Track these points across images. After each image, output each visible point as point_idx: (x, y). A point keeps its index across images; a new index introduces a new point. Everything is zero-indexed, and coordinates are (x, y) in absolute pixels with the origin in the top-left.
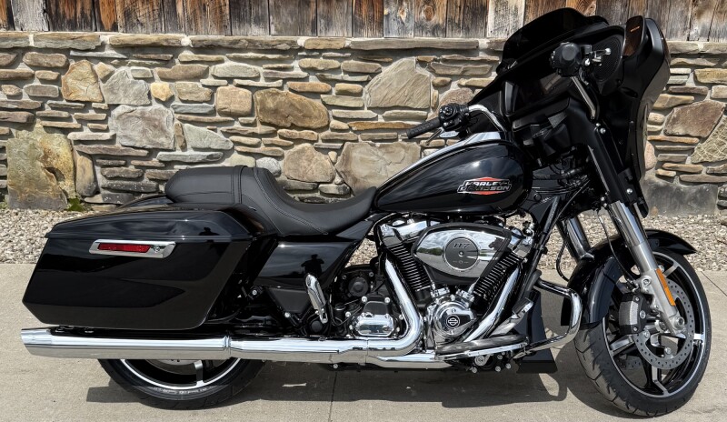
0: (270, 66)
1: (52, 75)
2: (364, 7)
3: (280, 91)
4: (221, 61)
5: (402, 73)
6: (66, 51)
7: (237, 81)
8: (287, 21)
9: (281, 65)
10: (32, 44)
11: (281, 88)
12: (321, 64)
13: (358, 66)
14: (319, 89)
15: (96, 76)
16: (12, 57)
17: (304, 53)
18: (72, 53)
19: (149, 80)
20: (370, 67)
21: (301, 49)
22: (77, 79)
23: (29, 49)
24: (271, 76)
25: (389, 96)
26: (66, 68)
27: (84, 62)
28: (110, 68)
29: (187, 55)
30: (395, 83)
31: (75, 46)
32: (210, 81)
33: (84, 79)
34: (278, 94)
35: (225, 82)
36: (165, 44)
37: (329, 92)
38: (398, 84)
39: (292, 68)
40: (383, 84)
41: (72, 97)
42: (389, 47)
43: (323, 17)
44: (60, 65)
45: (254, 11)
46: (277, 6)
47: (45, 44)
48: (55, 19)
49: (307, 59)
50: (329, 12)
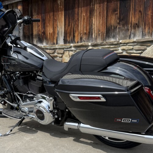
1: (60, 55)
2: (147, 29)
6: (63, 49)
9: (114, 49)
10: (57, 47)
12: (127, 48)
13: (138, 47)
15: (69, 56)
16: (53, 51)
17: (122, 45)
18: (65, 49)
20: (143, 48)
21: (121, 43)
22: (65, 56)
23: (57, 49)
26: (63, 53)
27: (67, 52)
28: (73, 53)
29: (90, 48)
30: (150, 53)
31: (65, 47)
33: (67, 56)
36: (84, 45)
38: (152, 53)
40: (146, 53)
41: (64, 61)
42: (148, 40)
43: (133, 34)
44: (62, 53)
45: (112, 34)
46: (119, 32)
47: (59, 47)
48: (65, 41)
49: (123, 47)
50: (135, 32)
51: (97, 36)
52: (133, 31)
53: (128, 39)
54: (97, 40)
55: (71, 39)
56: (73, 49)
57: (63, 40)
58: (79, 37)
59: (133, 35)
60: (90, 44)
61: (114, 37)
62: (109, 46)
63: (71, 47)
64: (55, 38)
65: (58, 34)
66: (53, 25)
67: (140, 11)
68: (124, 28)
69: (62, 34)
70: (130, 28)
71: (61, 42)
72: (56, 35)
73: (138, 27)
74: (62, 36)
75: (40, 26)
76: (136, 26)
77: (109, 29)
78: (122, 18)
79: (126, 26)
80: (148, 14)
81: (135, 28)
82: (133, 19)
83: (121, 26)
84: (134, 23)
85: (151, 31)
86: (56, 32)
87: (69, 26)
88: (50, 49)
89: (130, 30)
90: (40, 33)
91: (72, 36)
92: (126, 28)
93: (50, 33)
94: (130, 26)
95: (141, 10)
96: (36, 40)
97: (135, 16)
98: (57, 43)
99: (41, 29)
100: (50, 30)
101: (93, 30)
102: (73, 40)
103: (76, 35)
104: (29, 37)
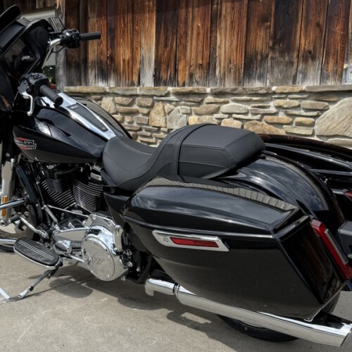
0: (254, 105)
1: (145, 111)
2: (331, 64)
3: (259, 122)
4: (227, 102)
5: (342, 110)
6: (152, 96)
7: (234, 116)
8: (278, 76)
9: (261, 105)
10: (138, 93)
11: (260, 120)
12: (286, 104)
13: (311, 104)
14: (283, 121)
15: (165, 112)
16: (131, 99)
17: (276, 96)
18: (155, 98)
19: (189, 114)
20: (320, 105)
21: (274, 93)
22: (156, 114)
23: (137, 95)
24: (254, 112)
25: (332, 127)
26: (152, 107)
27: (161, 103)
28: (172, 107)
29: (210, 98)
30: (336, 117)
31: (156, 94)
32: (219, 115)
33: (159, 114)
34: (256, 124)
35: (227, 116)
36: (197, 91)
37: (290, 124)
38: (339, 118)
39: (269, 106)
40: (327, 118)
41: (153, 124)
43: (301, 73)
44: (149, 105)
45: (258, 71)
46: (272, 67)
47: (142, 92)
48: (157, 80)
49: (278, 100)
50: (306, 69)
51: (224, 73)
52: (301, 66)
53: (291, 84)
54: (225, 81)
55: (170, 77)
56: (172, 98)
57: (152, 76)
58: (187, 73)
59: (301, 76)
60: (208, 90)
61: (261, 77)
62: (248, 98)
63: (168, 94)
64: (135, 71)
65: (142, 62)
66: (132, 42)
67: (318, 25)
68: (282, 59)
69: (150, 64)
70: (295, 61)
71: (148, 81)
72: (138, 66)
73: (313, 58)
74: (150, 67)
75: (104, 43)
76: (309, 56)
77: (251, 60)
78: (278, 37)
79: (289, 54)
80: (335, 32)
81: (305, 60)
82: (303, 41)
83: (277, 55)
84: (304, 49)
85: (340, 69)
86: (139, 59)
87: (166, 46)
88: (124, 96)
89: (295, 65)
90: (102, 58)
91: (171, 71)
92: (287, 59)
93: (124, 60)
94: (295, 55)
95: (321, 22)
96: (93, 73)
97: (308, 33)
98: (139, 83)
99: (105, 49)
100: (124, 53)
101: (218, 59)
102: (174, 78)
103: (180, 67)
104: (78, 66)
